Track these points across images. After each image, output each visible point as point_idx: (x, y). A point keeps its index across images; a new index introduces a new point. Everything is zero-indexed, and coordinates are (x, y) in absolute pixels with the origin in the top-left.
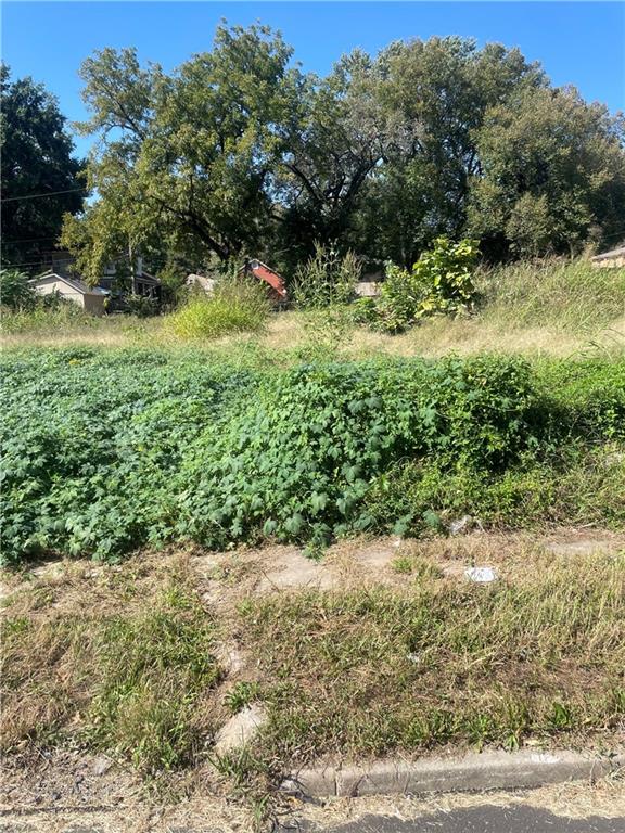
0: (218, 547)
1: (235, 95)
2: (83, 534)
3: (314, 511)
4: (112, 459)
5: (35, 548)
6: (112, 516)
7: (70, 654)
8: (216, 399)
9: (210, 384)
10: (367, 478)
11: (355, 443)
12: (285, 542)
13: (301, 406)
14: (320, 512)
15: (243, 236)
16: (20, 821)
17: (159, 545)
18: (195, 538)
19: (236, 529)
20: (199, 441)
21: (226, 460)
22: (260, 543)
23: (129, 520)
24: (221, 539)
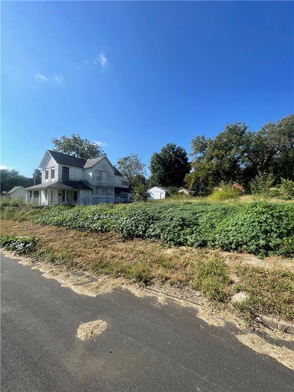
0: (227, 250)
1: (230, 141)
2: (191, 241)
3: (261, 245)
4: (198, 225)
5: (180, 242)
6: (198, 237)
7: (189, 266)
8: (225, 213)
9: (224, 209)
10: (282, 238)
11: (276, 226)
12: (250, 253)
13: (255, 214)
14: (263, 246)
15: (231, 176)
16: (178, 300)
17: (210, 247)
18: (221, 246)
19: (233, 246)
20: (221, 223)
21: (230, 228)
22: (241, 252)
23: (203, 239)
24: (229, 248)
